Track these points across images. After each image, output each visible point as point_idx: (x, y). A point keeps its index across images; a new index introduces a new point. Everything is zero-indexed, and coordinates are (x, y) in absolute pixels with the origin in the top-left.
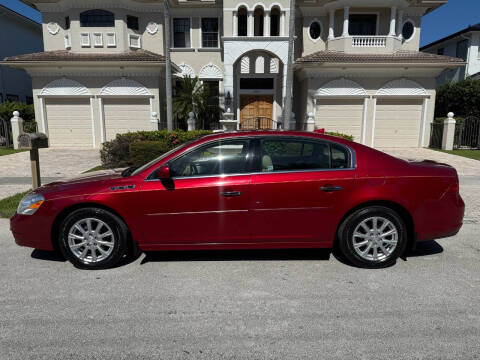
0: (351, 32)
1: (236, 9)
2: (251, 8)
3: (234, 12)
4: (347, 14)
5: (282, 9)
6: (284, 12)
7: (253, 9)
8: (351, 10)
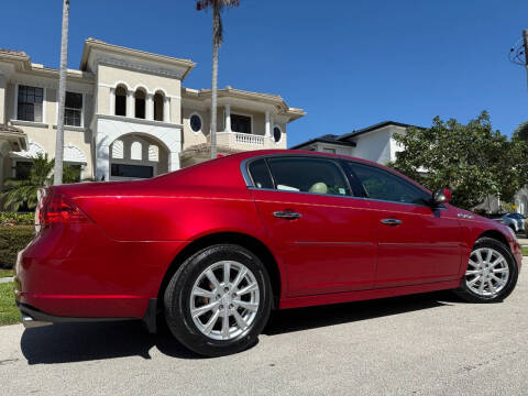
0: (233, 129)
1: (115, 86)
2: (132, 88)
3: (111, 89)
4: (228, 112)
5: (167, 95)
6: (170, 99)
7: (135, 90)
8: (232, 109)
